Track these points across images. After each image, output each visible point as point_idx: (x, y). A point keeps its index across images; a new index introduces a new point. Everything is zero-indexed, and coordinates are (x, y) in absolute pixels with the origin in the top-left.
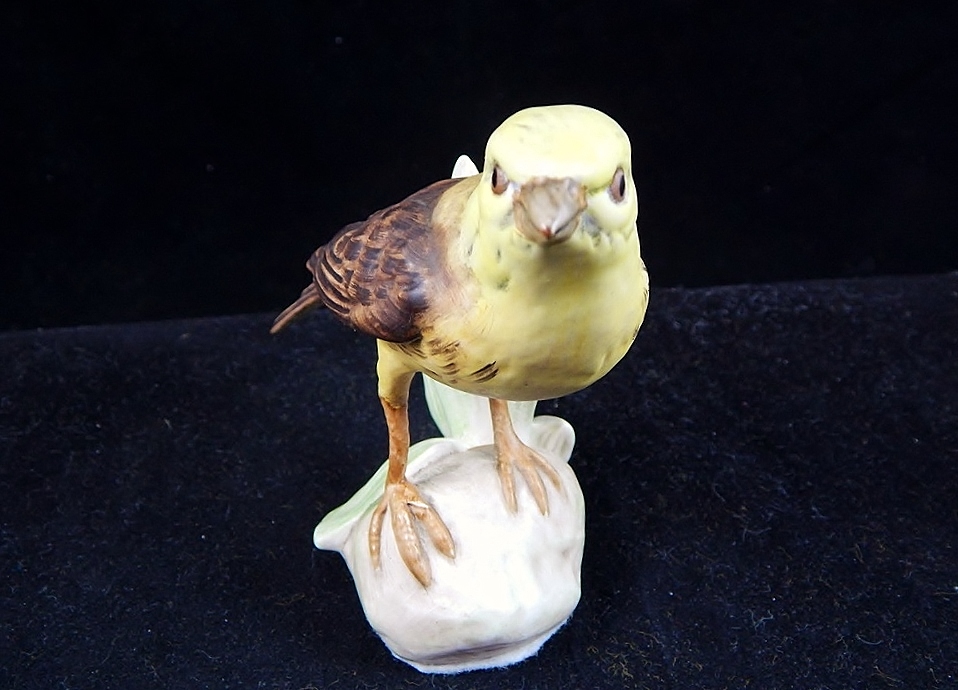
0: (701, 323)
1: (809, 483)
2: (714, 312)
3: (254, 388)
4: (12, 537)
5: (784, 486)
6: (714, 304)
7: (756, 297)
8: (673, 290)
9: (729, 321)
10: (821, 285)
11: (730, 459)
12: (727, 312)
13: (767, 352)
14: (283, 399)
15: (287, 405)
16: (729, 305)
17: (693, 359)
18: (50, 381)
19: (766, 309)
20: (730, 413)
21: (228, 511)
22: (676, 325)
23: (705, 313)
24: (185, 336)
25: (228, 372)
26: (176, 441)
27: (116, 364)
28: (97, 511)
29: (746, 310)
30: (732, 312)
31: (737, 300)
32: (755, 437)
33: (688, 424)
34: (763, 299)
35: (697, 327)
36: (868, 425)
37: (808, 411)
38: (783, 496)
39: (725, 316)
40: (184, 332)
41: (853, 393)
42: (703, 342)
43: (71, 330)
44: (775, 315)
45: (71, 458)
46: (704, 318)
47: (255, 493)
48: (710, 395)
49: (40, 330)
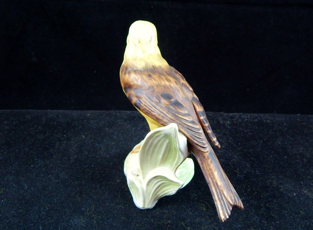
0: (228, 122)
1: (256, 165)
2: (232, 120)
3: (107, 129)
4: (41, 162)
5: (249, 165)
6: (232, 117)
7: (244, 116)
8: (221, 113)
9: (236, 122)
10: (262, 115)
11: (234, 157)
12: (235, 120)
13: (246, 131)
14: (115, 132)
15: (116, 134)
16: (236, 118)
17: (226, 131)
18: (52, 123)
19: (246, 120)
20: (235, 146)
21: (99, 160)
22: (222, 122)
23: (230, 120)
24: (89, 114)
25: (100, 125)
26: (86, 141)
27: (70, 120)
28: (64, 158)
29: (241, 120)
30: (237, 120)
31: (238, 117)
32: (242, 152)
33: (224, 148)
34: (246, 117)
35: (227, 123)
36: (273, 152)
37: (256, 147)
38: (249, 168)
39: (235, 121)
40: (89, 113)
41: (269, 143)
42: (229, 127)
43: (58, 111)
44: (249, 121)
45: (57, 143)
46: (230, 121)
47: (107, 156)
48: (230, 141)
49: (49, 110)
